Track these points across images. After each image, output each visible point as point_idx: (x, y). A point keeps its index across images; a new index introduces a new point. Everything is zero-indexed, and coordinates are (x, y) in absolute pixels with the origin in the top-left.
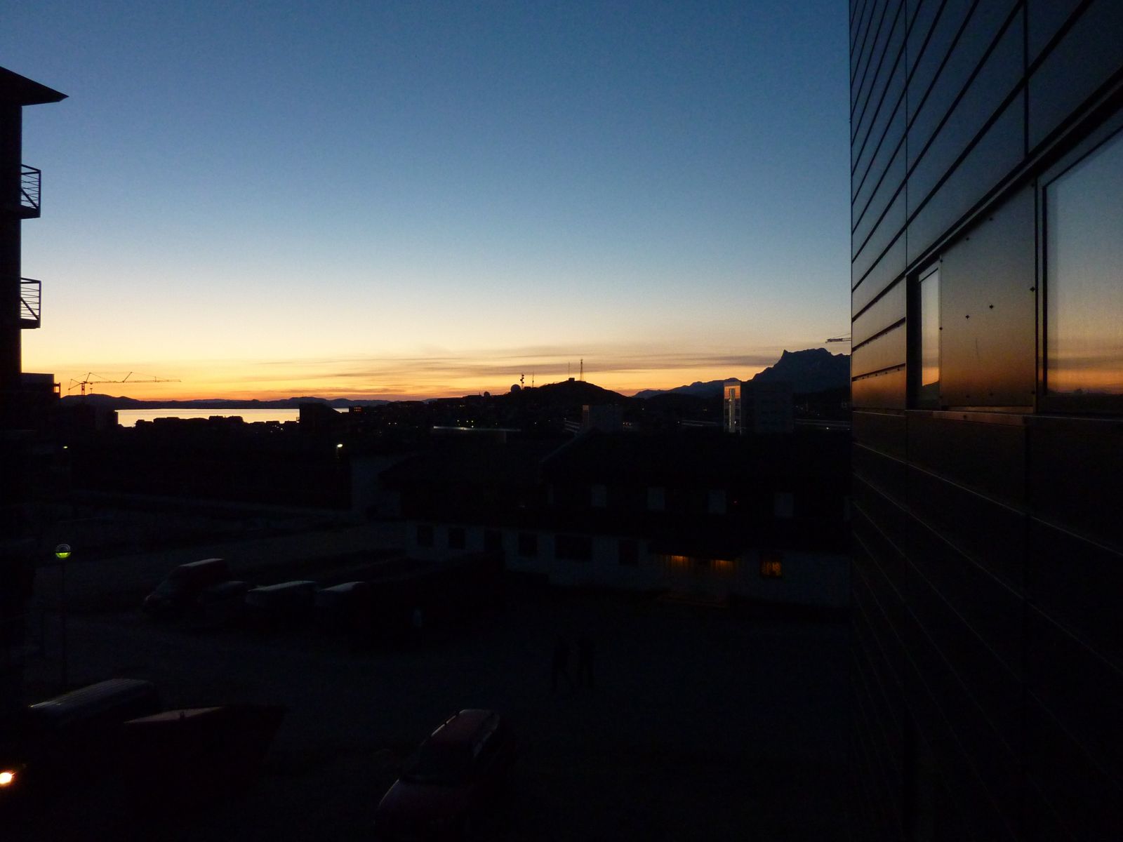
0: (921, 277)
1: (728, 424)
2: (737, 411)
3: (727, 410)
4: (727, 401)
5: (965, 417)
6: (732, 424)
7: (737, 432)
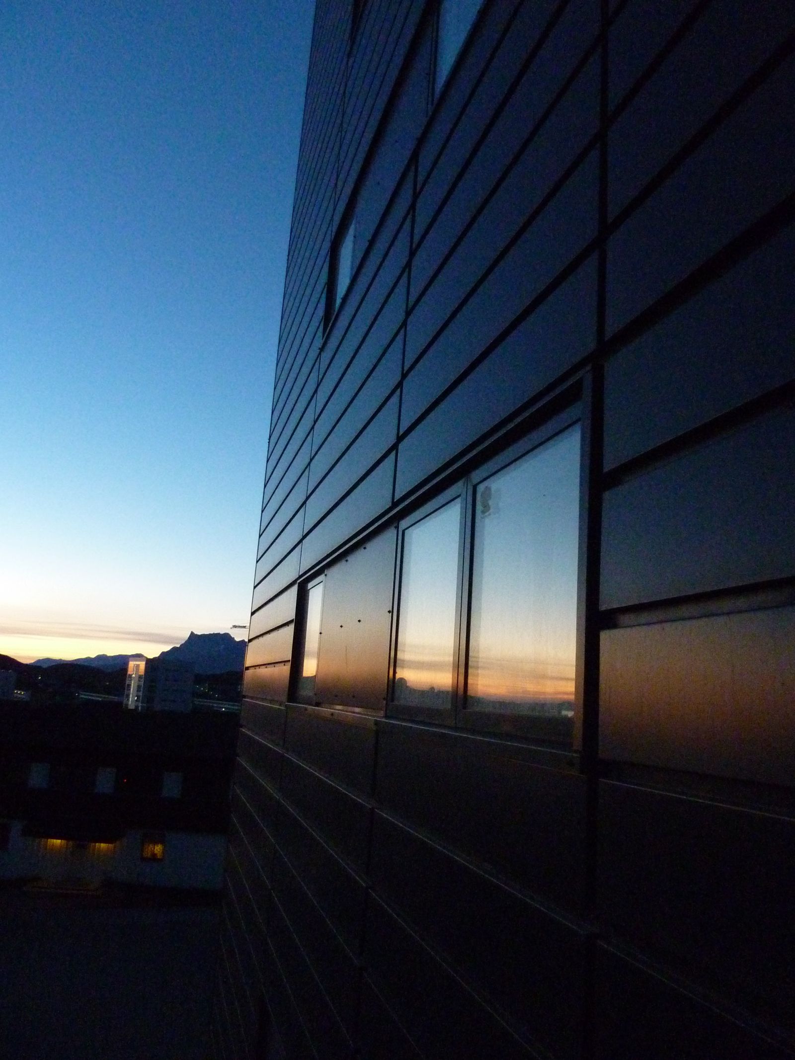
0: (310, 585)
1: (128, 700)
2: (139, 687)
3: (129, 686)
4: (130, 676)
5: (332, 714)
6: (132, 700)
7: (137, 707)
